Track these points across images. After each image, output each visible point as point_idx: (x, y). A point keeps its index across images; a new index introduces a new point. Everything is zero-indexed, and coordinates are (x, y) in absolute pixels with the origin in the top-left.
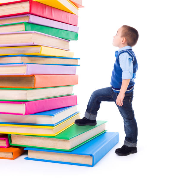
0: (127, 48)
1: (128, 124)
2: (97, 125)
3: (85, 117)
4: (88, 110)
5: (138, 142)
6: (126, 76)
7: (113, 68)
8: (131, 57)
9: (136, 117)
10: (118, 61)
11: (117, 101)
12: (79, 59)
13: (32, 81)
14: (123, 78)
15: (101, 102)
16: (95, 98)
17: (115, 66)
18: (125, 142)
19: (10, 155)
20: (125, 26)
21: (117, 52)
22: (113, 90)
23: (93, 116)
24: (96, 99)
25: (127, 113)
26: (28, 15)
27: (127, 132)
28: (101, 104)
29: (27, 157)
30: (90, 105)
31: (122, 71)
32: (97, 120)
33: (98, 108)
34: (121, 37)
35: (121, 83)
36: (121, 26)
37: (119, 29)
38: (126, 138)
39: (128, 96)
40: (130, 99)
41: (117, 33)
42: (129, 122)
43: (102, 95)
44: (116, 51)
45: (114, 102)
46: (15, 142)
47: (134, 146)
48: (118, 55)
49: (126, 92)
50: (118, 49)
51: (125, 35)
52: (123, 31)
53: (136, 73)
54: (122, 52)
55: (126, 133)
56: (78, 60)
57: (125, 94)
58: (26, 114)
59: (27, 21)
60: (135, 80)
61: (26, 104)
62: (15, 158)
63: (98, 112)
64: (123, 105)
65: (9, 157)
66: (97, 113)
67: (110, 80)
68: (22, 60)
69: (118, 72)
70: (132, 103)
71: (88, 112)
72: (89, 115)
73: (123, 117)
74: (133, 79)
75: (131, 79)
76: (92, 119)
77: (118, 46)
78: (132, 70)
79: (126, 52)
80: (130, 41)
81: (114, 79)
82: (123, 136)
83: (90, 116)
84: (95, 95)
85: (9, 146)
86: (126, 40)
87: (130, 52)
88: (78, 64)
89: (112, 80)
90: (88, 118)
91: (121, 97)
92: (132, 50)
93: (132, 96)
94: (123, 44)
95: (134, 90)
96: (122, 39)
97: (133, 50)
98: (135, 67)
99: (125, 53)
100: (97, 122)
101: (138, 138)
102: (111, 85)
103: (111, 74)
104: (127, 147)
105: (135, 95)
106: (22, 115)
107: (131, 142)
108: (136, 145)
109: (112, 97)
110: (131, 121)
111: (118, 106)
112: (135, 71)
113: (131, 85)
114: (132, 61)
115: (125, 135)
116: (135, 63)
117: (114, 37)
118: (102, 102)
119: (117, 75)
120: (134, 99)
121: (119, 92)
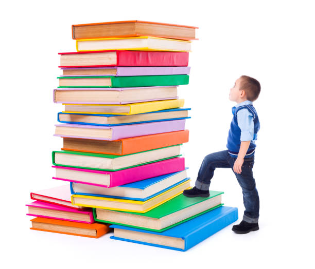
0: (247, 103)
1: (247, 196)
2: (211, 196)
3: (195, 187)
4: (199, 178)
5: (260, 217)
6: (245, 138)
7: (229, 127)
8: (251, 115)
9: (258, 187)
10: (235, 119)
11: (235, 167)
12: (190, 109)
13: (119, 147)
14: (241, 139)
15: (214, 169)
16: (208, 163)
17: (232, 125)
18: (244, 217)
19: (94, 233)
20: (244, 77)
21: (234, 108)
22: (229, 154)
23: (205, 186)
24: (209, 165)
25: (246, 183)
26: (115, 68)
27: (246, 204)
28: (215, 171)
29: (113, 236)
30: (202, 172)
31: (241, 131)
32: (210, 190)
33: (211, 176)
34: (240, 89)
35: (239, 145)
36: (239, 76)
37: (237, 80)
38: (245, 212)
39: (248, 162)
40: (250, 165)
41: (234, 85)
42: (250, 193)
43: (217, 160)
44: (233, 106)
45: (231, 169)
46: (100, 217)
47: (255, 222)
48: (235, 111)
49: (246, 156)
50: (236, 105)
51: (244, 87)
52: (242, 82)
53: (258, 133)
54: (241, 108)
55: (245, 206)
56: (188, 111)
57: (245, 159)
58: (110, 186)
59: (115, 75)
60: (256, 142)
61: (110, 175)
62: (98, 236)
63: (211, 180)
64: (241, 173)
65: (92, 235)
66: (210, 182)
67: (226, 143)
68: (108, 120)
69: (235, 132)
70: (254, 170)
71: (199, 181)
72: (201, 184)
73: (241, 186)
74: (253, 141)
75: (252, 141)
76: (204, 189)
77: (236, 100)
78: (252, 131)
79: (245, 107)
80: (251, 95)
81: (231, 141)
82: (242, 210)
83: (201, 186)
84: (208, 160)
85: (94, 222)
86: (245, 93)
87: (250, 108)
88: (189, 116)
89: (229, 142)
90: (199, 188)
91: (239, 162)
92: (252, 105)
93: (253, 162)
94: (241, 98)
95: (255, 155)
96: (241, 92)
97: (254, 106)
98: (256, 126)
99: (244, 109)
100: (210, 193)
101: (260, 212)
102: (228, 148)
103: (227, 135)
104: (247, 223)
105: (256, 160)
106: (106, 187)
107: (251, 217)
108: (257, 221)
109: (229, 162)
110: (251, 192)
111: (235, 173)
112: (256, 131)
113: (252, 148)
114: (252, 119)
115: (245, 209)
116: (256, 121)
117: (231, 90)
118: (216, 168)
119: (234, 136)
120: (255, 165)
121: (237, 156)
